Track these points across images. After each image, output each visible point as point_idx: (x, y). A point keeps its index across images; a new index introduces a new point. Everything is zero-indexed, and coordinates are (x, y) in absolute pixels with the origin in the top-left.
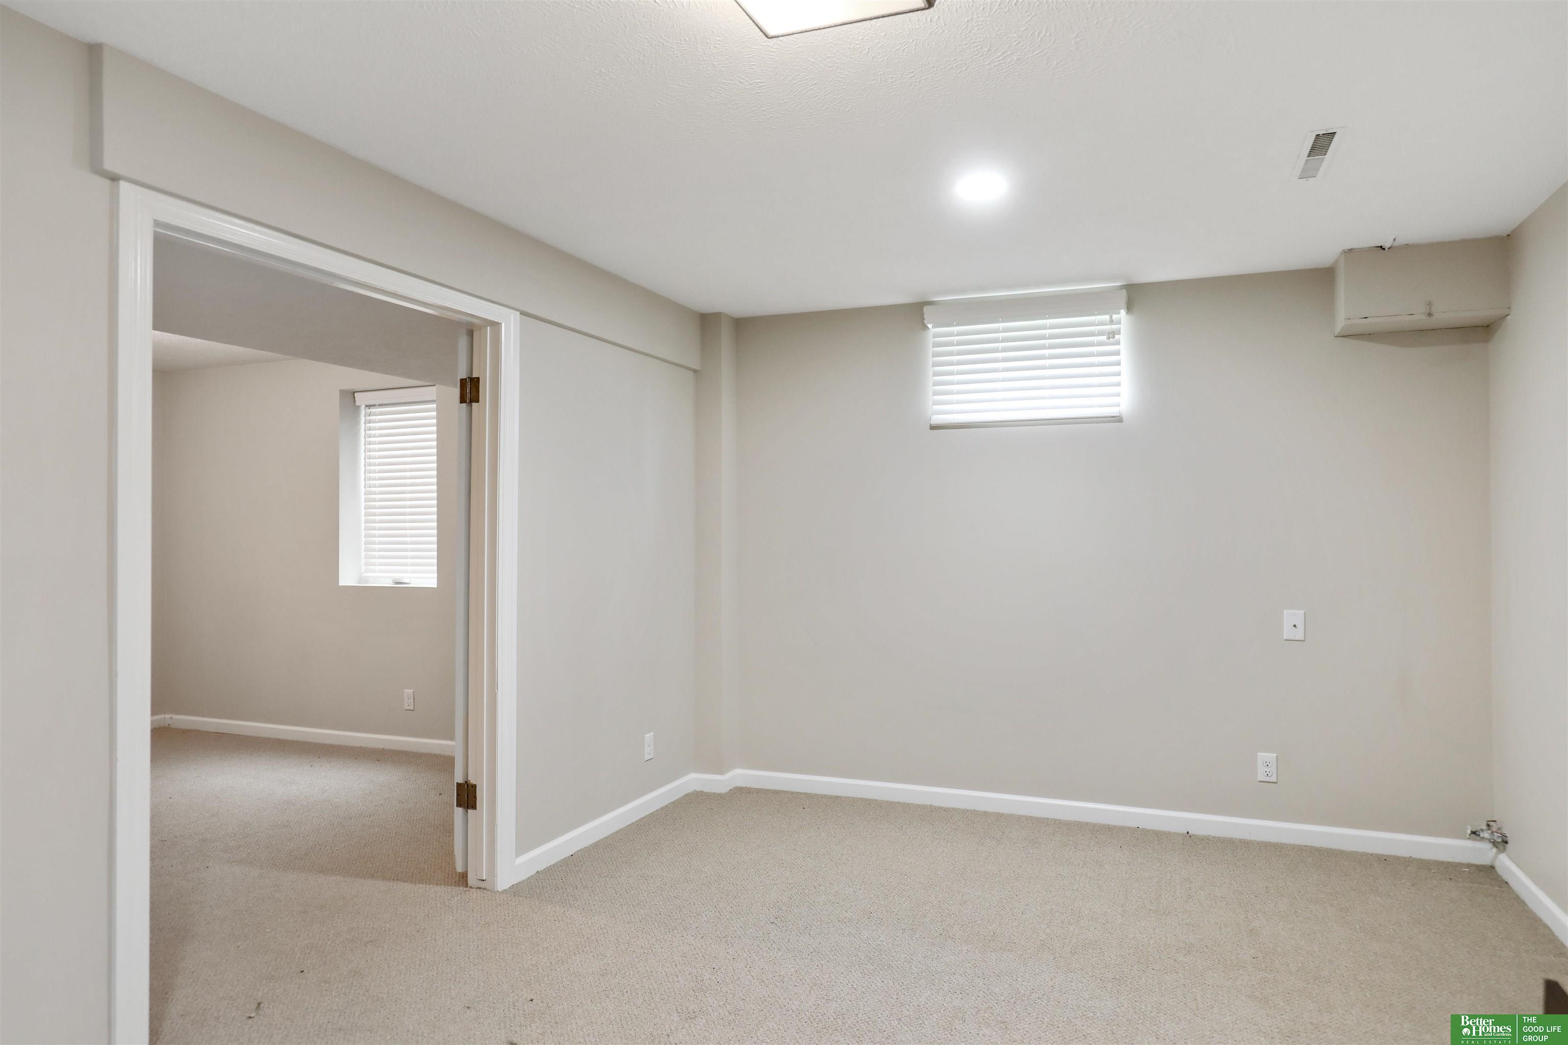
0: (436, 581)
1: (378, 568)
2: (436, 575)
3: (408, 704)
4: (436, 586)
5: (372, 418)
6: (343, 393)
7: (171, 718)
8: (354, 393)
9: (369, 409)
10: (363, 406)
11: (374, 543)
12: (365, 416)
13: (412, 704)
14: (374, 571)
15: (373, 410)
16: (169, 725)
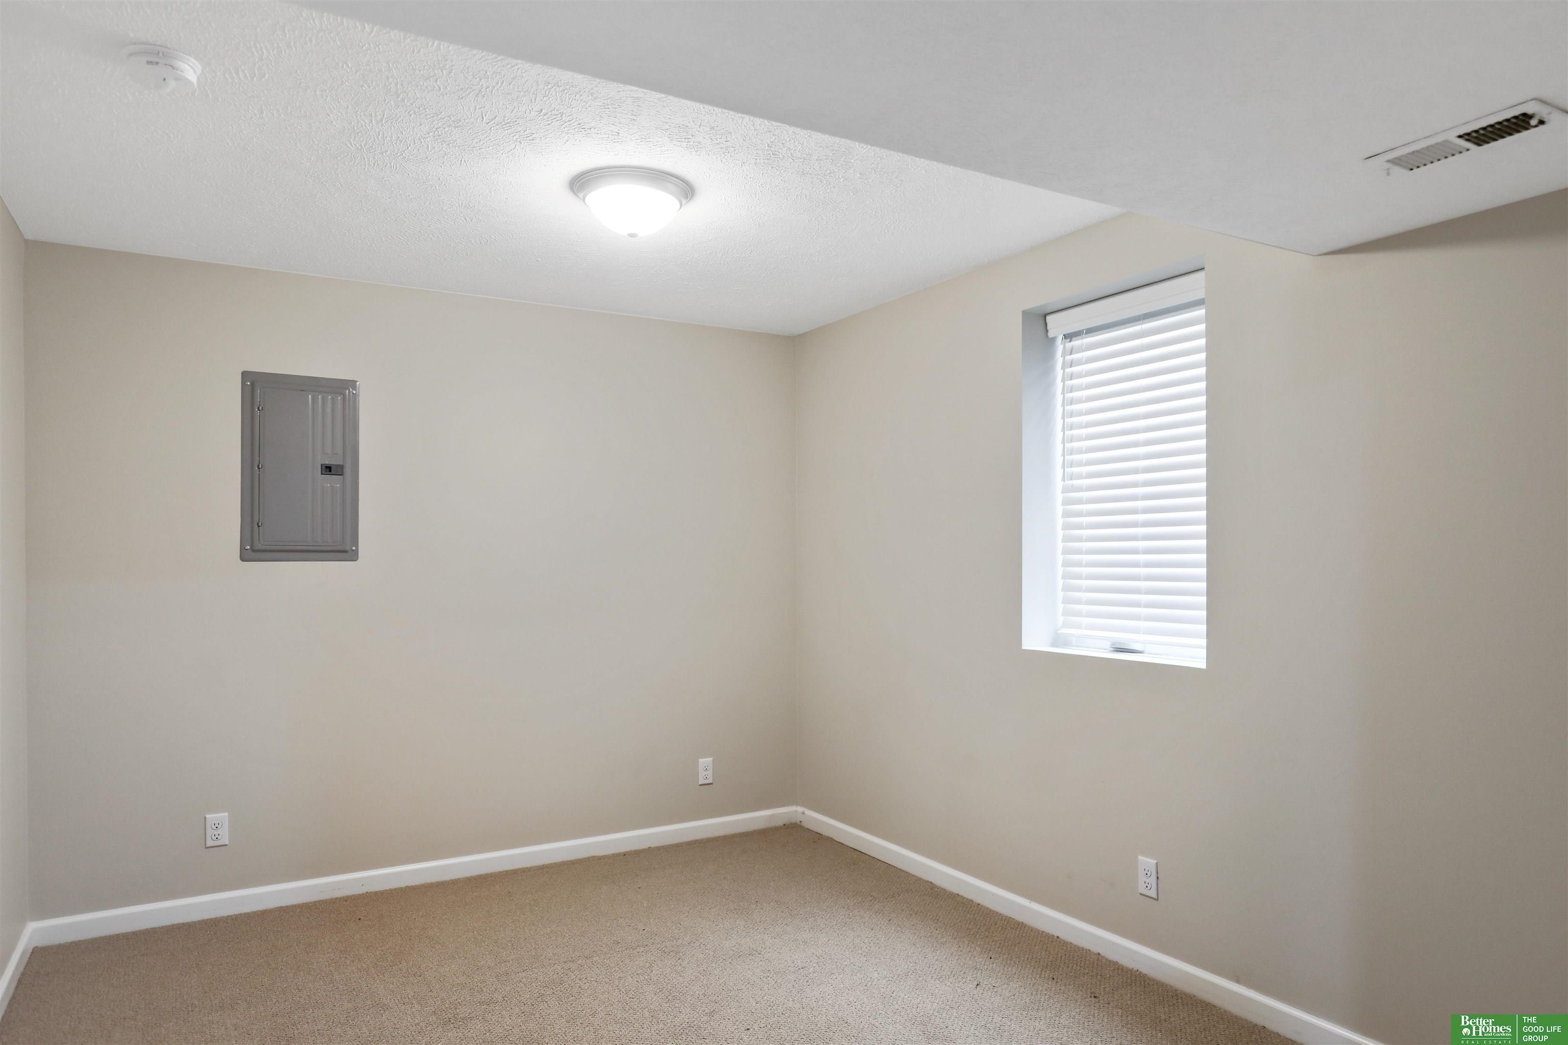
0: (1203, 653)
1: (1085, 621)
2: (1204, 642)
3: (1145, 884)
4: (1203, 665)
5: (1075, 356)
6: (1027, 315)
7: (803, 813)
8: (1045, 316)
9: (1070, 341)
10: (1061, 337)
11: (1079, 577)
12: (1064, 355)
13: (1154, 886)
14: (1079, 627)
15: (1077, 343)
16: (801, 822)
